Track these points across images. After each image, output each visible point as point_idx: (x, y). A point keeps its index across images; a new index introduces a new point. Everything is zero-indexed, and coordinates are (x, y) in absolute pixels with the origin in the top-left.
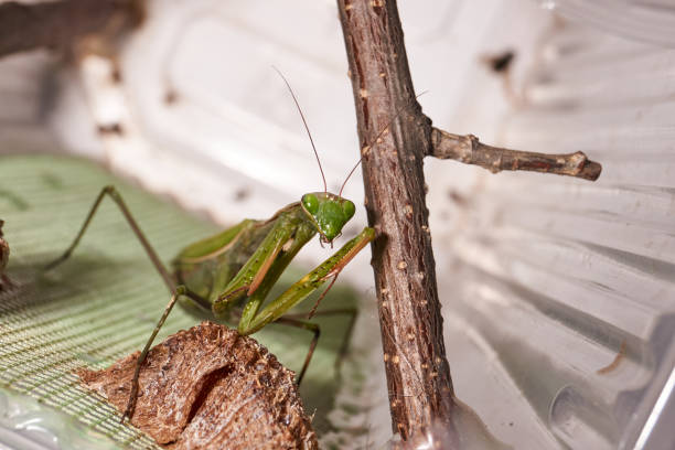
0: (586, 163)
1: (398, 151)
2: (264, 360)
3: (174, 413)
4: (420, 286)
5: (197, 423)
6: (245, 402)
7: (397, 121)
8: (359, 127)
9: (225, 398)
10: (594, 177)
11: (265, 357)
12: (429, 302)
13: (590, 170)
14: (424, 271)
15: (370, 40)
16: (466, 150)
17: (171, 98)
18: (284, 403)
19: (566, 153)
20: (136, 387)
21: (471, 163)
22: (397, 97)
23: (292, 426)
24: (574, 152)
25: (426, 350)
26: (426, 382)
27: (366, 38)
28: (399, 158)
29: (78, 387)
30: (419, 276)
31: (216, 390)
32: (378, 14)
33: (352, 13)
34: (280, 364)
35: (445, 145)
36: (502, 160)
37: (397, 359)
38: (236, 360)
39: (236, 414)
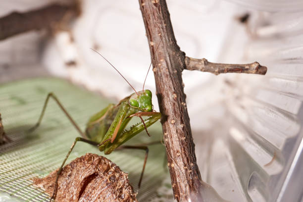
0: (260, 67)
1: (169, 69)
2: (113, 169)
3: (73, 196)
4: (182, 130)
5: (82, 200)
6: (103, 189)
7: (167, 55)
8: (151, 59)
9: (94, 188)
10: (264, 73)
11: (113, 168)
12: (187, 138)
13: (261, 70)
14: (183, 123)
15: (153, 19)
16: (201, 66)
18: (122, 188)
19: (250, 63)
20: (57, 185)
21: (205, 71)
22: (167, 44)
23: (125, 199)
24: (253, 62)
25: (185, 160)
26: (186, 175)
27: (151, 18)
28: (169, 72)
29: (31, 186)
30: (181, 126)
31: (90, 184)
32: (156, 6)
33: (145, 7)
34: (121, 171)
35: (192, 64)
36: (219, 69)
37: (173, 165)
38: (99, 170)
39: (99, 195)
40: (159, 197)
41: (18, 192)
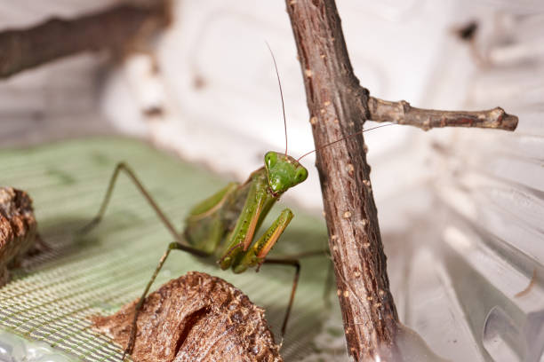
0: (505, 116)
1: (339, 119)
2: (237, 300)
3: (165, 349)
4: (363, 231)
5: (181, 357)
6: (220, 337)
7: (337, 94)
8: (308, 101)
9: (203, 335)
10: (513, 128)
11: (238, 298)
12: (372, 244)
13: (508, 122)
14: (366, 218)
15: (311, 29)
16: (399, 114)
17: (199, 83)
18: (253, 335)
19: (487, 109)
20: (135, 329)
21: (404, 124)
22: (336, 74)
23: (259, 355)
24: (493, 108)
25: (370, 284)
26: (372, 312)
27: (307, 26)
28: (340, 124)
29: (89, 331)
30: (361, 223)
31: (196, 328)
32: (317, 6)
33: (295, 7)
34: (251, 303)
35: (381, 111)
36: (431, 119)
37: (347, 294)
38: (212, 302)
39: (213, 347)
40: (318, 351)
41: (66, 342)
